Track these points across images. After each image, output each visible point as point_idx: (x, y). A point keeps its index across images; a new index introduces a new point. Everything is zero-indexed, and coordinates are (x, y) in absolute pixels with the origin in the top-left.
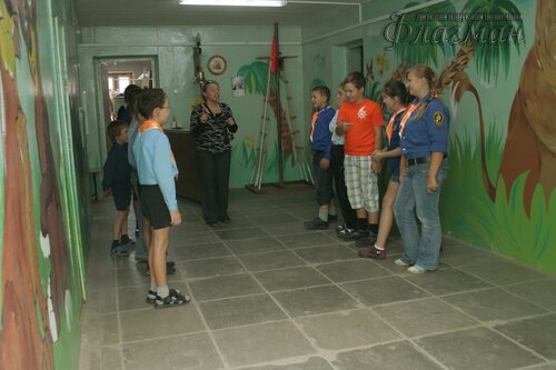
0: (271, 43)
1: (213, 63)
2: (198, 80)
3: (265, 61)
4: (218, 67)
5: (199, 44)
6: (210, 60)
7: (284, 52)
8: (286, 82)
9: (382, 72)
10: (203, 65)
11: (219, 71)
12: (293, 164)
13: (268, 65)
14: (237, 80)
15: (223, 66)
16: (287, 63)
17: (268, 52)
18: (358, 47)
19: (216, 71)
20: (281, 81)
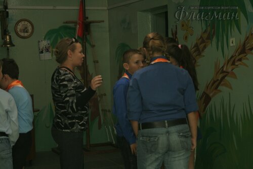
0: (78, 8)
1: (20, 27)
2: (5, 43)
3: (72, 25)
4: (25, 30)
5: (6, 7)
6: (17, 23)
7: (91, 17)
8: (93, 46)
9: (186, 38)
10: (11, 27)
11: (26, 34)
12: (100, 126)
13: (75, 29)
14: (44, 43)
15: (30, 28)
16: (93, 28)
17: (74, 16)
18: (162, 14)
19: (22, 34)
20: (88, 45)
